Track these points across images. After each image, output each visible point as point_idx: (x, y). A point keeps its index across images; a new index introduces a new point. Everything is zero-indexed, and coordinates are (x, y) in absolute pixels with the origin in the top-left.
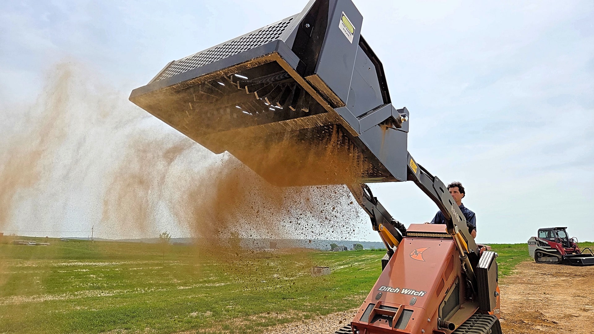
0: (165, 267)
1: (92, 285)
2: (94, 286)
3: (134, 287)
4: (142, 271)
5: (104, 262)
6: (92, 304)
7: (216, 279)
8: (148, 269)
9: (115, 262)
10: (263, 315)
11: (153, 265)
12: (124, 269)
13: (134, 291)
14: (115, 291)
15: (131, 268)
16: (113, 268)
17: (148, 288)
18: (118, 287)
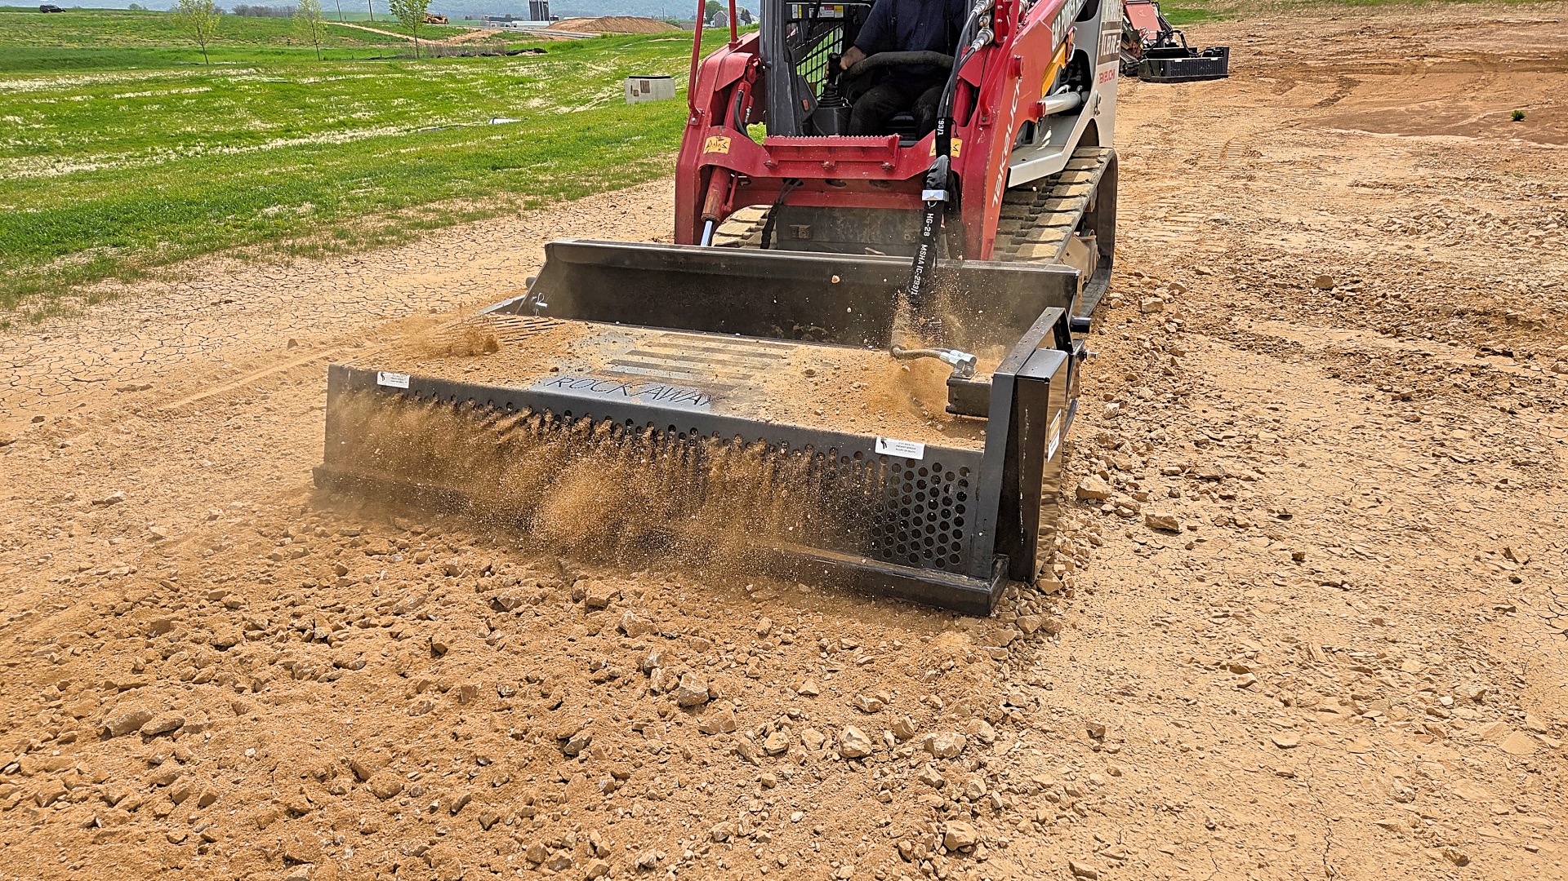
0: (218, 87)
1: (18, 142)
2: (27, 147)
3: (145, 145)
4: (154, 100)
5: (32, 78)
6: (24, 197)
7: (372, 117)
8: (169, 93)
9: (63, 76)
10: (432, 206)
11: (181, 82)
12: (96, 97)
13: (147, 153)
14: (93, 158)
15: (118, 93)
16: (65, 93)
17: (185, 147)
18: (97, 146)
